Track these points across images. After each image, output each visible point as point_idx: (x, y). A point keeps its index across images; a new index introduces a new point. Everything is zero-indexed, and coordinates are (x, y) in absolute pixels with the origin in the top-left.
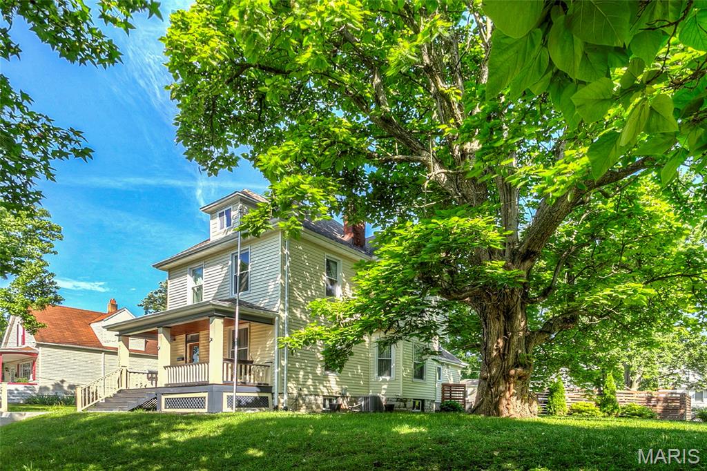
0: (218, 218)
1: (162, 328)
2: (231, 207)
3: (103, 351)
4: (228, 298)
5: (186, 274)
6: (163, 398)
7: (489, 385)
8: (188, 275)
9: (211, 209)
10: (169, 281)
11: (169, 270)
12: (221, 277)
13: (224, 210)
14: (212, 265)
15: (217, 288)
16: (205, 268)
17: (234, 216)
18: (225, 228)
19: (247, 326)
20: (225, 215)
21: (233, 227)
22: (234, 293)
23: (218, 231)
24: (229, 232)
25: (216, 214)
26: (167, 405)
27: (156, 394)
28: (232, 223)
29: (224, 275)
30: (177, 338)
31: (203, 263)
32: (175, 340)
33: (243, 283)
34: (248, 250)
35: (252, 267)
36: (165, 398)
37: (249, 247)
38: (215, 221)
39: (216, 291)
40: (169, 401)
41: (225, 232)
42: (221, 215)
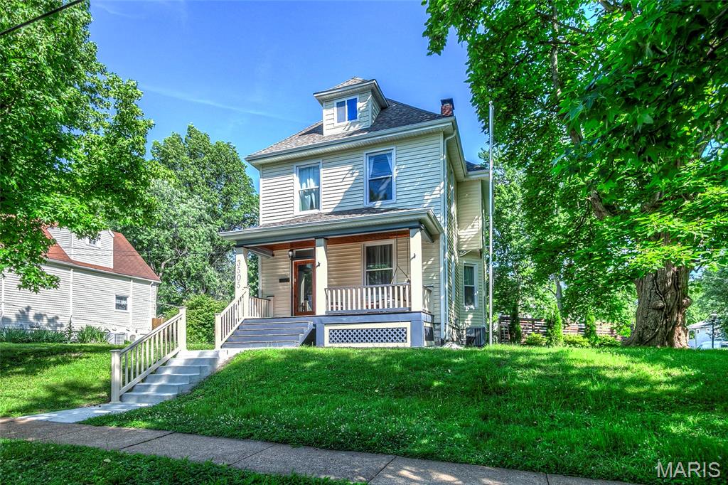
0: (335, 108)
1: (323, 239)
2: (357, 97)
3: (71, 267)
4: (361, 207)
5: (293, 173)
6: (327, 329)
7: (665, 315)
8: (295, 175)
9: (325, 97)
10: (261, 180)
11: (263, 165)
12: (350, 181)
13: (346, 100)
14: (334, 166)
15: (342, 194)
16: (323, 167)
17: (361, 109)
18: (347, 122)
19: (391, 241)
20: (346, 106)
21: (359, 122)
22: (368, 201)
23: (336, 124)
24: (352, 127)
25: (331, 103)
26: (333, 339)
27: (314, 325)
28: (358, 116)
29: (353, 178)
30: (276, 252)
31: (320, 161)
32: (273, 255)
33: (382, 190)
34: (390, 152)
35: (398, 171)
36: (330, 330)
37: (394, 148)
38: (331, 111)
39: (341, 198)
40: (336, 334)
41: (348, 127)
42: (340, 105)
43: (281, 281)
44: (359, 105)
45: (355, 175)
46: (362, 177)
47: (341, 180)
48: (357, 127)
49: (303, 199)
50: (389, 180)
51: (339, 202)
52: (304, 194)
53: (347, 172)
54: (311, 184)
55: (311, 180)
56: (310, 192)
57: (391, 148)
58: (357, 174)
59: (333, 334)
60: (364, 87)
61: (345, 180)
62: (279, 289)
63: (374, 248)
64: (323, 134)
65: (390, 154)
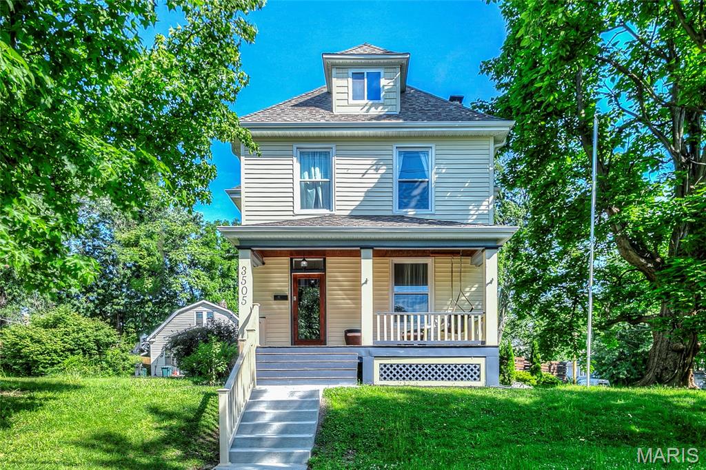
0: (350, 80)
1: (371, 250)
2: (382, 71)
6: (376, 363)
7: (684, 357)
13: (366, 71)
14: (352, 156)
15: (363, 194)
16: (337, 155)
17: (386, 88)
18: (366, 101)
19: (429, 261)
20: (366, 80)
21: (383, 104)
22: (397, 208)
23: (351, 101)
24: (373, 109)
25: (344, 71)
26: (385, 375)
27: (360, 358)
28: (382, 95)
29: (379, 176)
30: (267, 260)
31: (333, 146)
32: (264, 264)
33: (415, 196)
34: (427, 150)
35: (437, 176)
36: (381, 364)
37: (433, 146)
38: (343, 82)
39: (361, 199)
40: (388, 369)
41: (367, 108)
42: (358, 76)
43: (276, 298)
44: (383, 82)
45: (380, 171)
46: (390, 176)
47: (360, 176)
48: (380, 111)
49: (304, 194)
50: (425, 184)
51: (358, 203)
52: (306, 187)
53: (368, 167)
54: (317, 175)
55: (317, 169)
56: (315, 185)
57: (430, 145)
58: (384, 171)
59: (385, 369)
60: (393, 61)
61: (366, 176)
62: (273, 309)
63: (402, 265)
64: (332, 111)
65: (426, 154)
